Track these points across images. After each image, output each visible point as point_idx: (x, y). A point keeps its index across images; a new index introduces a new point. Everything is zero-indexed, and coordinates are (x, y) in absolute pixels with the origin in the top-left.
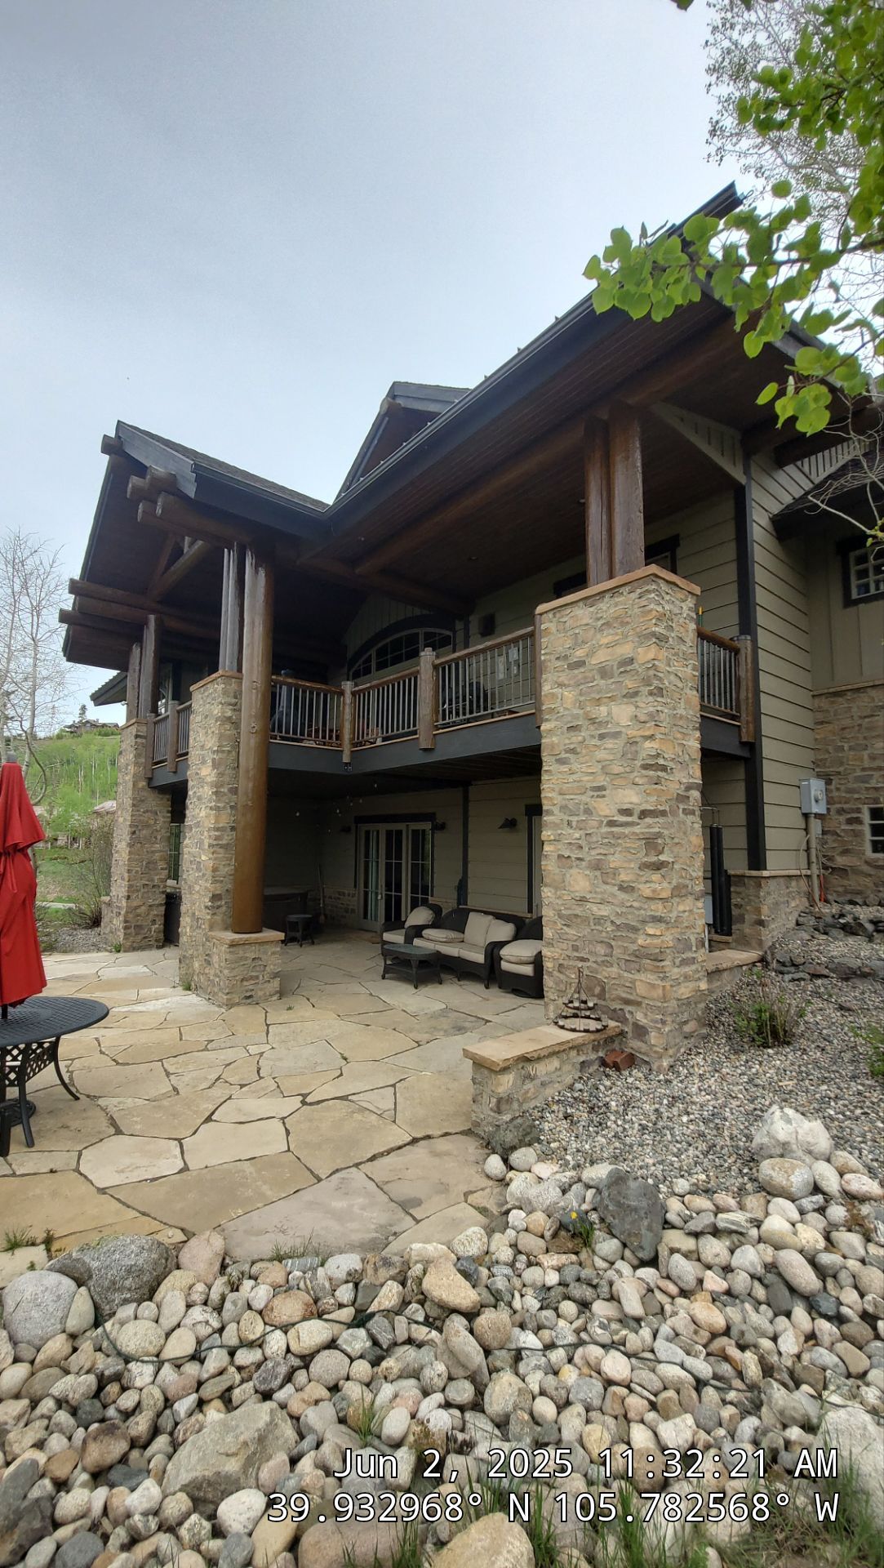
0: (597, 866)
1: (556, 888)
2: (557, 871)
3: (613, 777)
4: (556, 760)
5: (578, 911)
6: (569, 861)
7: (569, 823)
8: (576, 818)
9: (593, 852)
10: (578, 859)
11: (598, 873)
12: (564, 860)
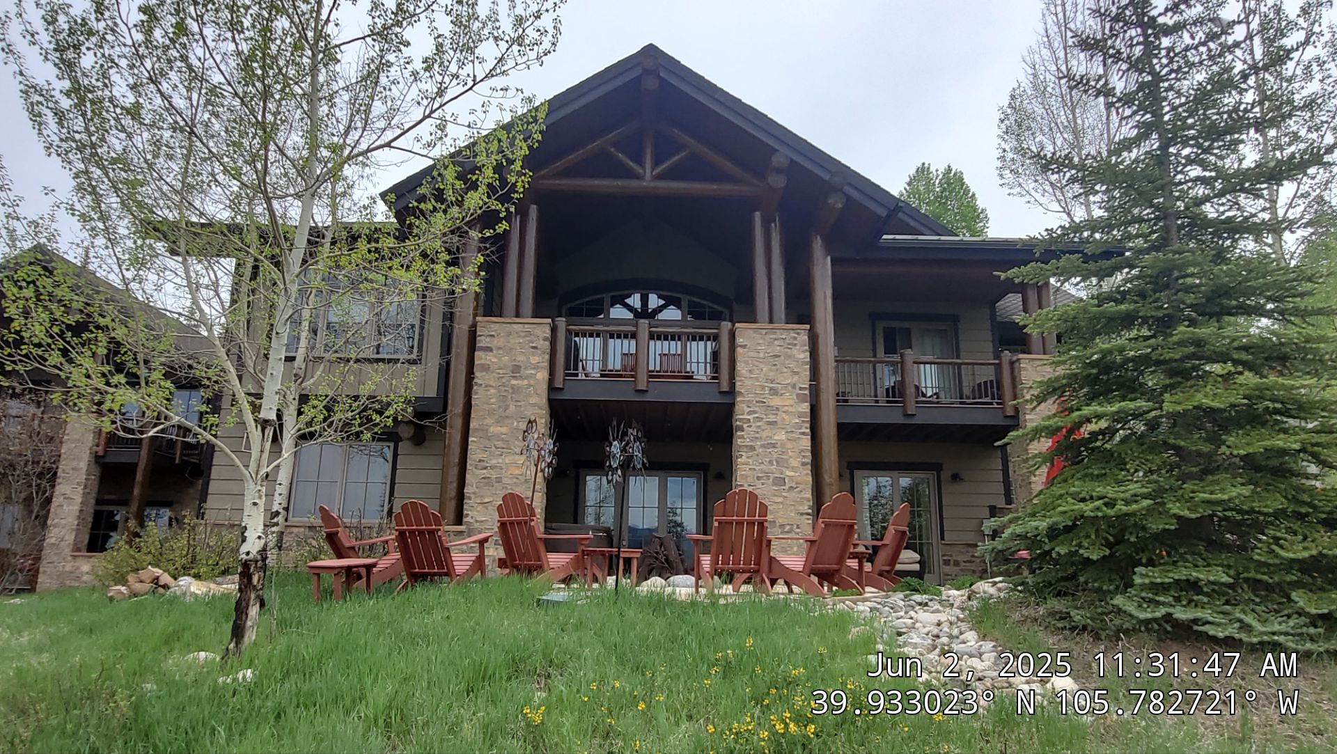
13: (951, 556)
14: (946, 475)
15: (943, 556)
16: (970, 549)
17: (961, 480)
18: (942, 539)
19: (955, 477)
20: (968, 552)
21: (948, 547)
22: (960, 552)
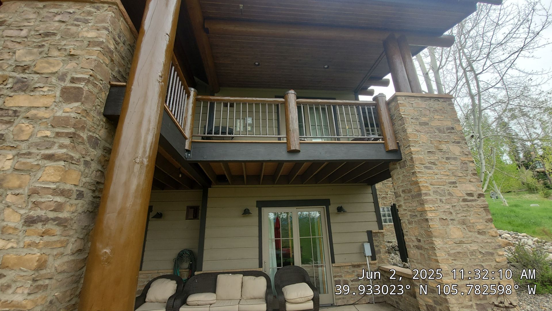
0: (463, 223)
1: (443, 238)
2: (441, 228)
3: (458, 178)
4: (424, 167)
5: (459, 250)
6: (446, 221)
7: (441, 200)
8: (444, 198)
9: (459, 216)
10: (452, 220)
11: (464, 226)
12: (443, 221)
13: (341, 276)
14: (333, 208)
15: (335, 277)
16: (356, 269)
17: (344, 211)
18: (333, 261)
19: (340, 210)
20: (353, 271)
21: (338, 270)
22: (348, 272)
